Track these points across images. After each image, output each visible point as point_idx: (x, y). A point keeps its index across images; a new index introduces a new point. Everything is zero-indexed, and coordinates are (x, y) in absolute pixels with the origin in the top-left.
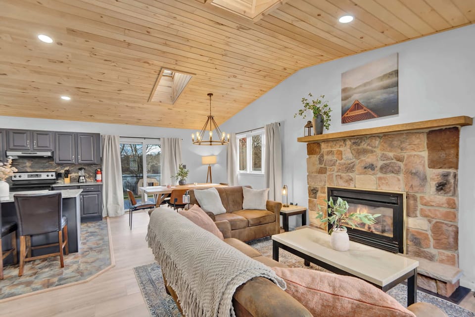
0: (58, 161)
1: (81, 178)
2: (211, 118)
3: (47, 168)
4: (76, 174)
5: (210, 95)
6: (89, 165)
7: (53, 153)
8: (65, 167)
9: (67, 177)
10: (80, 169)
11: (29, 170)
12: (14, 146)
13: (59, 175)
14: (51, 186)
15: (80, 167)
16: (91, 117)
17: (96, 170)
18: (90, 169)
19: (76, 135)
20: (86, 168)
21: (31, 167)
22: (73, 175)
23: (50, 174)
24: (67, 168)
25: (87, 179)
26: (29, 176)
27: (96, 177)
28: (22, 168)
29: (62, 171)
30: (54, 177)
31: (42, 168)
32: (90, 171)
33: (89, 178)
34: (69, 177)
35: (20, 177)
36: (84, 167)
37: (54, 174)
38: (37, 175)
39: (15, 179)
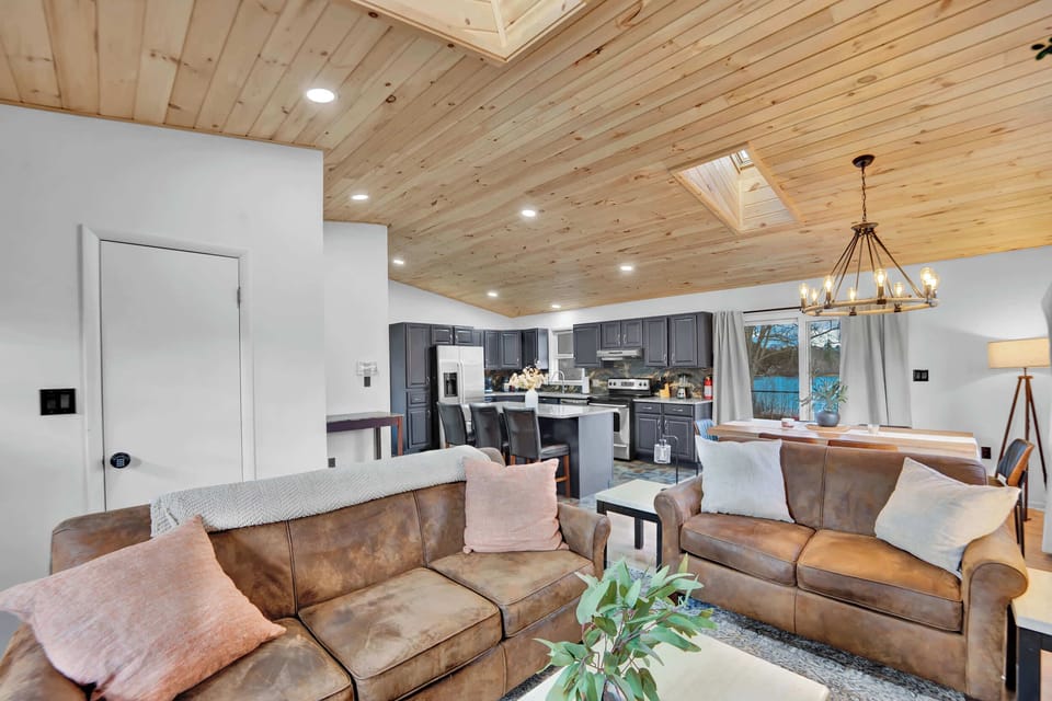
0: (647, 363)
2: (865, 230)
3: (641, 372)
5: (863, 161)
6: (695, 370)
7: (643, 351)
9: (663, 388)
10: (681, 375)
11: (626, 375)
12: (607, 343)
13: (654, 385)
16: (686, 286)
17: (705, 378)
18: (695, 376)
19: (668, 320)
20: (691, 374)
21: (629, 371)
22: (674, 385)
23: (643, 381)
24: (666, 374)
25: (694, 394)
26: (622, 384)
27: (704, 390)
28: (619, 373)
30: (646, 388)
33: (695, 390)
35: (615, 384)
36: (688, 373)
37: (647, 381)
38: (630, 383)
39: (610, 387)
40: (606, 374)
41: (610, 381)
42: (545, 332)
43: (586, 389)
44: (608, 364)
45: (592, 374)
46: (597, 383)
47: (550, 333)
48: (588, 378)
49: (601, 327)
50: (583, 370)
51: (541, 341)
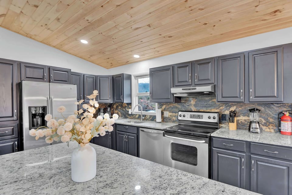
0: (220, 99)
1: (254, 125)
3: (210, 107)
4: (246, 118)
6: (268, 105)
8: (230, 106)
9: (233, 122)
10: (252, 110)
11: (193, 109)
12: (179, 82)
13: (222, 118)
14: (209, 135)
15: (252, 106)
17: (281, 113)
18: (268, 111)
20: (262, 109)
21: (195, 105)
22: (242, 118)
23: (212, 115)
24: (233, 109)
25: (264, 128)
26: (191, 117)
27: (279, 125)
28: (187, 107)
29: (227, 112)
30: (216, 121)
31: (205, 107)
32: (268, 115)
33: (265, 125)
34: (235, 121)
35: (184, 116)
36: (259, 108)
37: (216, 115)
38: (199, 116)
39: (180, 118)
40: (177, 108)
41: (180, 113)
42: (129, 77)
43: (159, 119)
44: (178, 99)
45: (164, 107)
46: (167, 114)
47: (133, 78)
48: (160, 110)
49: (171, 69)
50: (157, 104)
51: (126, 83)
